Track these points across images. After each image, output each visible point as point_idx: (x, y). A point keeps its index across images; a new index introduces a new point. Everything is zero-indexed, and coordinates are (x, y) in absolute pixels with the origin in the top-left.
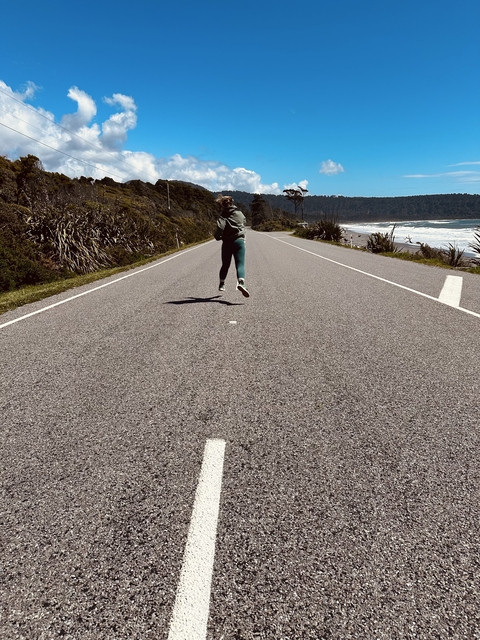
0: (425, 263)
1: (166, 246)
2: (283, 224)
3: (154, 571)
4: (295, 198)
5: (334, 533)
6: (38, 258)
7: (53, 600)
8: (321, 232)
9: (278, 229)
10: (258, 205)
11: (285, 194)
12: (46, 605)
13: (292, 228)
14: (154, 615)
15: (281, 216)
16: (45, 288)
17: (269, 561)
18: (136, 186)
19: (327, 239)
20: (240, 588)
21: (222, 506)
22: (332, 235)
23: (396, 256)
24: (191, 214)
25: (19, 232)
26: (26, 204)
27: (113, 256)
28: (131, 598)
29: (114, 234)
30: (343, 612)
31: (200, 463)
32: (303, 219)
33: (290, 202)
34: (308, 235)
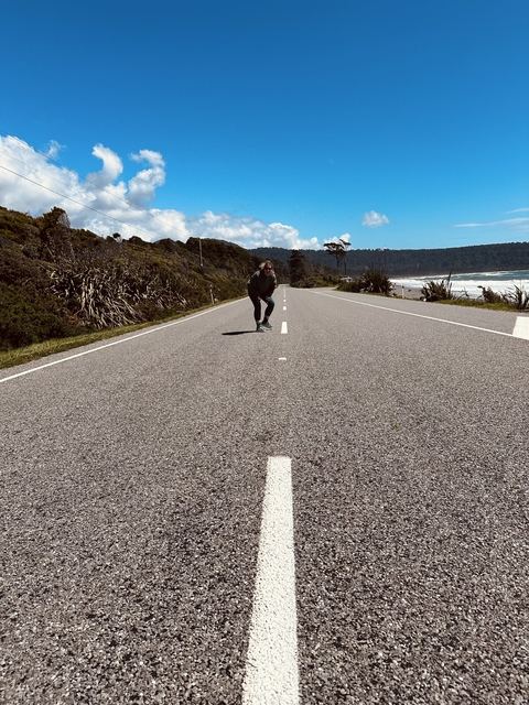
0: (489, 308)
1: (199, 302)
2: (325, 279)
3: (222, 579)
4: (336, 252)
5: (440, 541)
6: (62, 314)
7: (98, 612)
8: (367, 285)
9: (319, 285)
10: (297, 261)
11: (326, 248)
12: (90, 616)
13: (334, 283)
14: (227, 623)
15: (322, 271)
16: (71, 341)
17: (364, 568)
18: (166, 245)
19: (375, 291)
20: (332, 595)
21: (296, 516)
22: (379, 286)
23: (455, 303)
24: (225, 271)
25: (42, 287)
26: (49, 259)
27: (143, 312)
28: (197, 607)
29: (143, 290)
30: (470, 619)
31: (264, 478)
32: (346, 274)
33: (332, 257)
34: (354, 288)
